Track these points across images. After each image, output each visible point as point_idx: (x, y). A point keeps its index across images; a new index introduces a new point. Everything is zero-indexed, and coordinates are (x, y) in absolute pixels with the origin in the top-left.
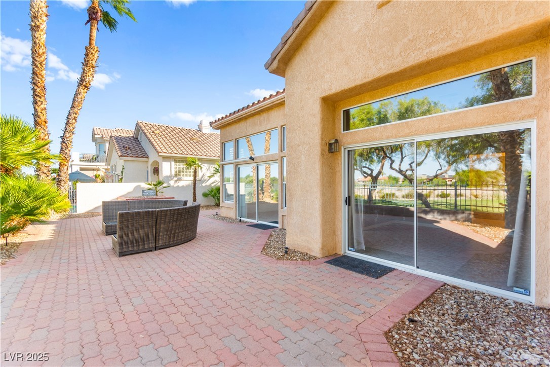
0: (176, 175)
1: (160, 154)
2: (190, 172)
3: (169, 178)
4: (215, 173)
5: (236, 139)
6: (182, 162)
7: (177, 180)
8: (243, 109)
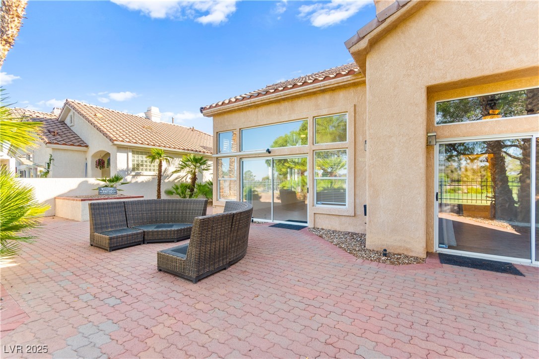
0: (133, 169)
1: (115, 142)
2: (154, 166)
3: (127, 172)
4: (182, 168)
5: (240, 129)
6: (142, 153)
7: (135, 175)
8: (259, 94)
